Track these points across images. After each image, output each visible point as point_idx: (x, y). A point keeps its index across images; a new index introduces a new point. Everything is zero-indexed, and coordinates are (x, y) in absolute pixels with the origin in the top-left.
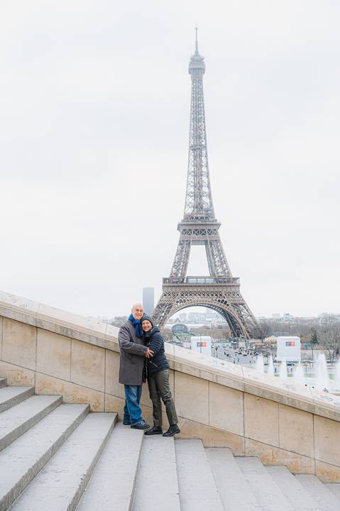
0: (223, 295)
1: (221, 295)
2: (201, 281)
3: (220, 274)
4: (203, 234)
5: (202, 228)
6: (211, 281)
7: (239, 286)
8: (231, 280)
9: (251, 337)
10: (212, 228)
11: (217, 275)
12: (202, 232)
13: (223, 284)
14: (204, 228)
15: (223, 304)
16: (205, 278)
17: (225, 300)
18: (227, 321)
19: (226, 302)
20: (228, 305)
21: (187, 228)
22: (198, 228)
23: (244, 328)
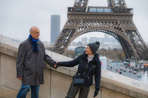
0: (119, 23)
1: (117, 23)
2: (101, 11)
3: (117, 5)
6: (108, 11)
7: (132, 15)
8: (126, 10)
9: (141, 59)
11: (114, 6)
13: (118, 14)
15: (118, 31)
16: (104, 8)
17: (120, 27)
18: (121, 44)
19: (121, 29)
20: (122, 31)
23: (135, 51)
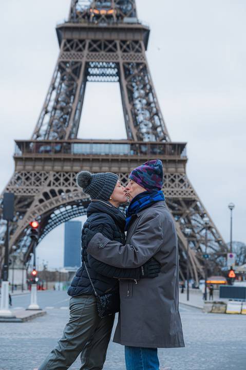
4: (110, 50)
5: (107, 36)
10: (130, 37)
12: (108, 47)
14: (114, 36)
21: (76, 36)
22: (99, 36)
